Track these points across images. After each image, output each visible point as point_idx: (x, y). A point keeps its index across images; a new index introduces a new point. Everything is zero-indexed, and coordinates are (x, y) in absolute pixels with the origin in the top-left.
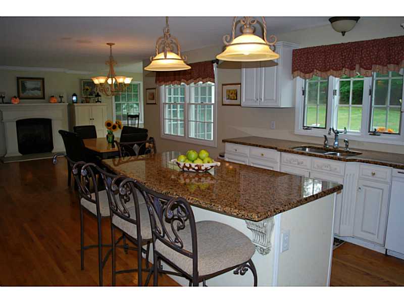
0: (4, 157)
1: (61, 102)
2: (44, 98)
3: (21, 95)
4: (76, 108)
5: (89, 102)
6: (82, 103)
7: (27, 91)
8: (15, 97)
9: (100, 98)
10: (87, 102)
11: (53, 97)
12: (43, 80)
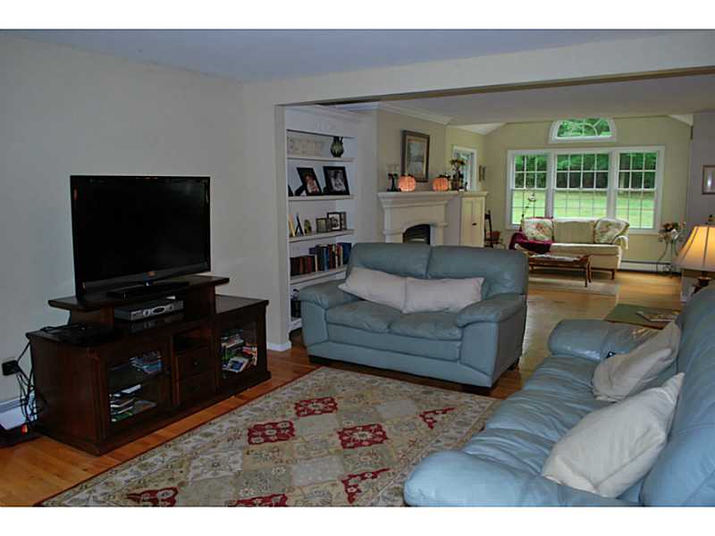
12: (428, 140)
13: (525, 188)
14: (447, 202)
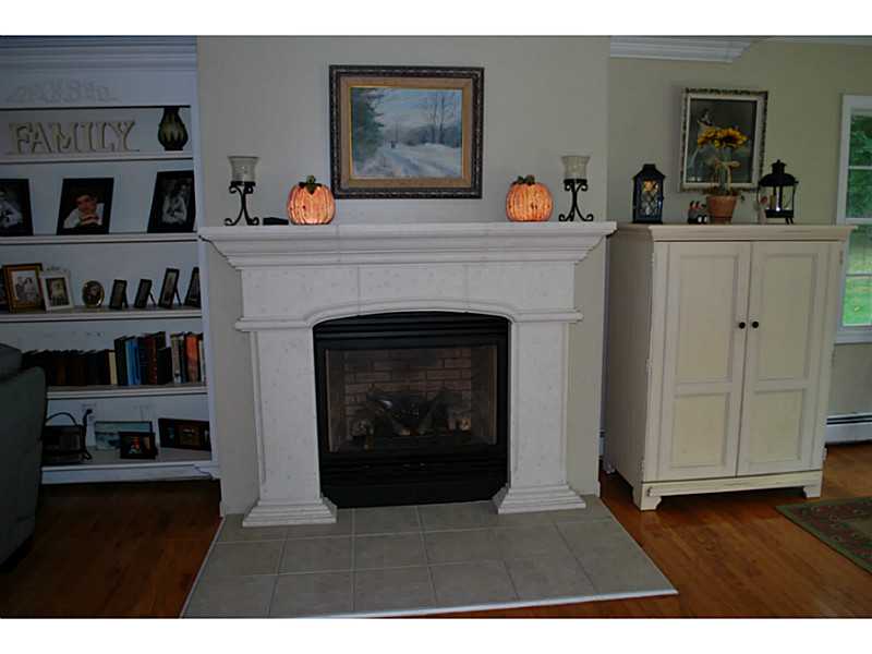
0: (240, 520)
1: (571, 218)
2: (474, 191)
3: (355, 174)
4: (660, 251)
5: (726, 219)
6: (692, 221)
7: (385, 149)
9: (787, 190)
10: (715, 220)
11: (530, 181)
12: (475, 82)
14: (584, 255)
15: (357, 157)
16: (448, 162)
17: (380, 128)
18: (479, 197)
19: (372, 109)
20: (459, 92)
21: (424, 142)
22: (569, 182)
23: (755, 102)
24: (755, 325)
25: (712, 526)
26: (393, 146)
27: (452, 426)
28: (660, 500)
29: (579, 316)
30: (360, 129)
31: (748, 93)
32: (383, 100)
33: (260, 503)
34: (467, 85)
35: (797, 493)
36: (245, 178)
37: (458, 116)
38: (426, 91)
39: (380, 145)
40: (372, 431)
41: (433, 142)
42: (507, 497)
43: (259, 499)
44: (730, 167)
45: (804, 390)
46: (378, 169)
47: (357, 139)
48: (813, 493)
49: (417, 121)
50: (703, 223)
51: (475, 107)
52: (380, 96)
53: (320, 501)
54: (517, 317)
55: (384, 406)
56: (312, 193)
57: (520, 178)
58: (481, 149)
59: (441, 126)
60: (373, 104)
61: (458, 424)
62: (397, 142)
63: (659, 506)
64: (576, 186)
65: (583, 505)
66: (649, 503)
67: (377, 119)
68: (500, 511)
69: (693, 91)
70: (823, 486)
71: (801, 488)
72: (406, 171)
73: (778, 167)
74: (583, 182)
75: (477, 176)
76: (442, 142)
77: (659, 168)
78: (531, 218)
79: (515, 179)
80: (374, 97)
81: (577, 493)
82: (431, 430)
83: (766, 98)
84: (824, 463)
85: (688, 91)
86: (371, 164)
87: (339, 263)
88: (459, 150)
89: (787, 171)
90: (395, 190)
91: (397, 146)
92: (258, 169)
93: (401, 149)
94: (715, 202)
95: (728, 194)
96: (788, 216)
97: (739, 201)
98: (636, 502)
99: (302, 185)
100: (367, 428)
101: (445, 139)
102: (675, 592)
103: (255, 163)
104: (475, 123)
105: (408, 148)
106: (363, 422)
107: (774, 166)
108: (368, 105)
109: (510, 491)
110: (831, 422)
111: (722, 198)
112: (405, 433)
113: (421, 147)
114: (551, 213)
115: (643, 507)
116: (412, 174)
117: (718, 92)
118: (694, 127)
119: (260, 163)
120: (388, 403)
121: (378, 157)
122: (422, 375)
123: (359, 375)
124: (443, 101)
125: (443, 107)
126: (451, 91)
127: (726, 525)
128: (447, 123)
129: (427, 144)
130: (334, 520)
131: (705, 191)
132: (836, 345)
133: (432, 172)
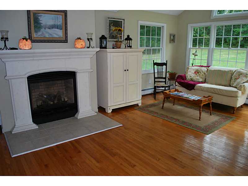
0: (11, 132)
1: (89, 48)
2: (66, 41)
3: (34, 35)
4: (108, 55)
5: (120, 48)
6: (113, 48)
7: (43, 30)
8: (25, 39)
10: (118, 48)
11: (80, 39)
12: (65, 14)
13: (197, 47)
14: (92, 56)
15: (36, 32)
16: (59, 33)
17: (41, 24)
18: (67, 42)
19: (39, 19)
20: (61, 16)
21: (53, 28)
22: (88, 39)
23: (122, 21)
24: (128, 70)
25: (124, 114)
26: (45, 29)
27: (63, 100)
28: (112, 110)
29: (92, 70)
30: (36, 24)
31: (120, 19)
32: (42, 17)
33: (16, 127)
34: (63, 14)
35: (137, 105)
36: (5, 37)
37: (61, 22)
38: (53, 15)
39: (41, 28)
40: (43, 104)
41: (55, 28)
42: (79, 115)
43: (15, 125)
44: (120, 36)
45: (137, 83)
46: (41, 35)
47: (35, 27)
48: (140, 105)
49: (51, 23)
50: (116, 48)
51: (65, 20)
52: (41, 16)
53: (33, 123)
54: (79, 71)
55: (44, 97)
56: (27, 41)
57: (78, 38)
58: (67, 31)
59: (57, 24)
60: (39, 18)
61: (64, 99)
62: (46, 28)
63: (112, 112)
64: (90, 40)
65: (96, 114)
66: (110, 111)
67: (41, 22)
68: (78, 118)
69: (109, 18)
70: (142, 103)
71: (138, 104)
72: (49, 36)
73: (128, 36)
74: (92, 39)
75: (66, 37)
76: (57, 28)
77: (105, 36)
78: (81, 47)
79: (77, 38)
80: (40, 16)
81: (94, 112)
82: (58, 102)
83: (124, 21)
84: (142, 98)
85: (108, 18)
86: (40, 33)
87: (33, 60)
88: (62, 30)
89: (130, 37)
90: (46, 40)
91: (46, 29)
92: (9, 34)
93: (47, 30)
94: (117, 44)
95: (120, 42)
96: (130, 47)
97: (122, 43)
98: (106, 112)
99: (23, 39)
100: (42, 103)
101: (58, 28)
102: (122, 125)
103: (8, 32)
104: (65, 24)
105: (49, 29)
106: (40, 102)
107: (127, 36)
108: (38, 18)
109: (79, 113)
110: (142, 90)
111: (119, 43)
112: (52, 103)
113: (52, 29)
114: (85, 46)
115: (109, 112)
116: (50, 36)
117: (115, 19)
118: (110, 26)
119: (9, 32)
120: (45, 96)
121: (41, 32)
122: (52, 89)
123: (36, 90)
124: (57, 18)
125: (57, 19)
126: (59, 16)
127: (127, 113)
128: (59, 24)
129: (54, 29)
130: (38, 127)
131: (115, 41)
132: (142, 74)
133: (55, 36)
